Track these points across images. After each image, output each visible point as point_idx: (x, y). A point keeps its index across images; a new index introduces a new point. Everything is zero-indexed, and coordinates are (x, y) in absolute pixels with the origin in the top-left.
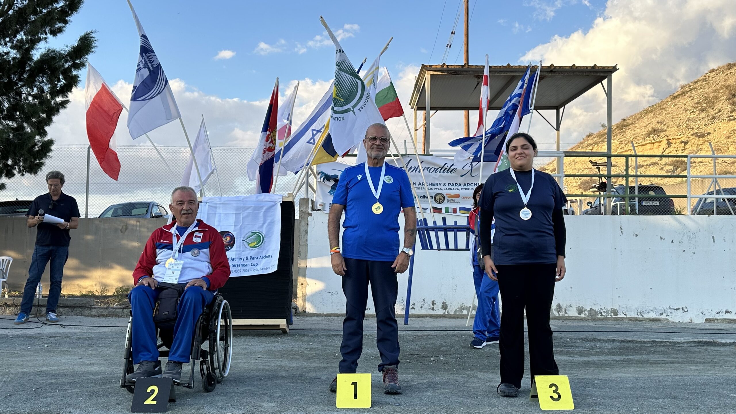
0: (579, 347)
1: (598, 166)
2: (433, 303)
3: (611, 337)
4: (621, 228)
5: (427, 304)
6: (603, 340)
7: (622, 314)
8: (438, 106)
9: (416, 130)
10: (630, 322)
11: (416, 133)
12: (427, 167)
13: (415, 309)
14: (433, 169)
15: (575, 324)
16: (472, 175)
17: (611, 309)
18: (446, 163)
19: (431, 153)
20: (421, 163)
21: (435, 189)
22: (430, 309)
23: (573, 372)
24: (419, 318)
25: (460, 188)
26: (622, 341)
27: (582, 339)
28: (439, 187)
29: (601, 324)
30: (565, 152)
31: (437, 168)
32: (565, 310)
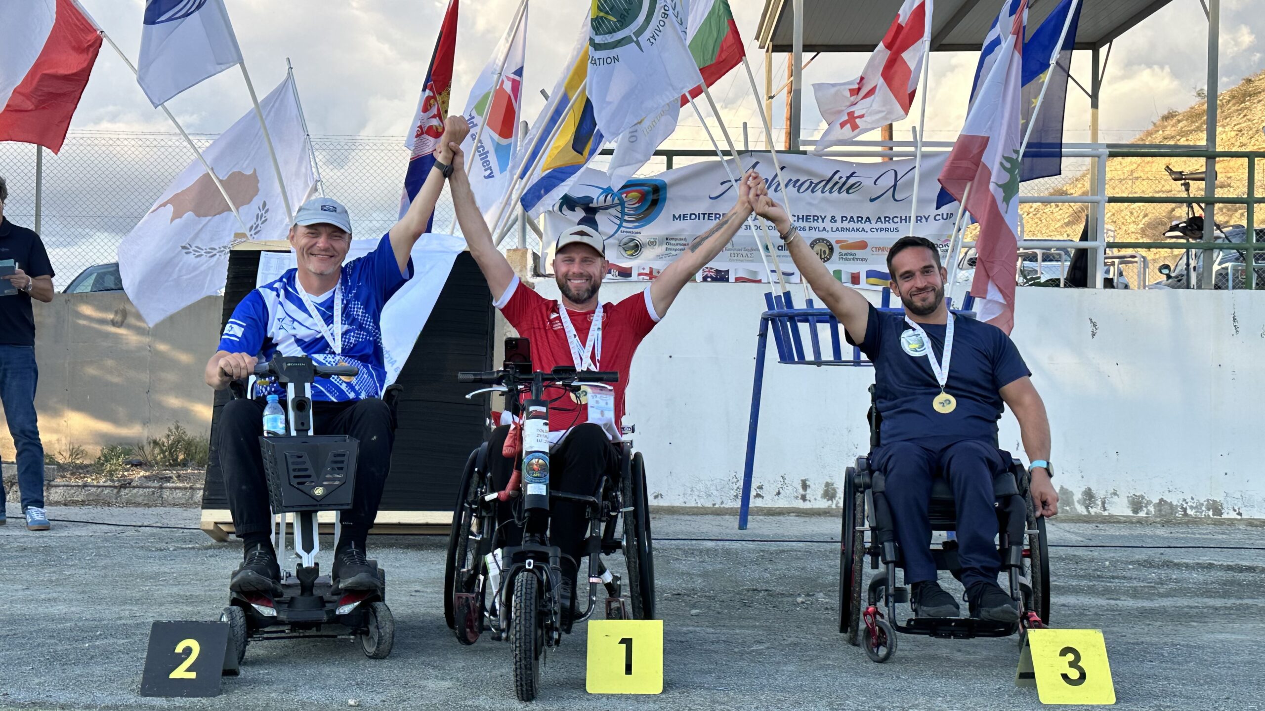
0: (1131, 578)
1: (1185, 179)
2: (805, 486)
3: (1205, 559)
4: (1234, 319)
5: (790, 488)
6: (1187, 566)
7: (1231, 512)
8: (820, 43)
9: (771, 97)
10: (1249, 528)
11: (771, 103)
12: (794, 179)
13: (763, 497)
14: (808, 184)
15: (1125, 531)
16: (896, 197)
17: (1208, 500)
18: (837, 172)
19: (802, 148)
20: (782, 168)
21: (810, 228)
22: (797, 497)
23: (1115, 629)
24: (773, 515)
25: (867, 226)
26: (1229, 568)
27: (1139, 563)
28: (820, 224)
29: (1182, 533)
30: (1109, 146)
31: (815, 181)
32: (1103, 503)
